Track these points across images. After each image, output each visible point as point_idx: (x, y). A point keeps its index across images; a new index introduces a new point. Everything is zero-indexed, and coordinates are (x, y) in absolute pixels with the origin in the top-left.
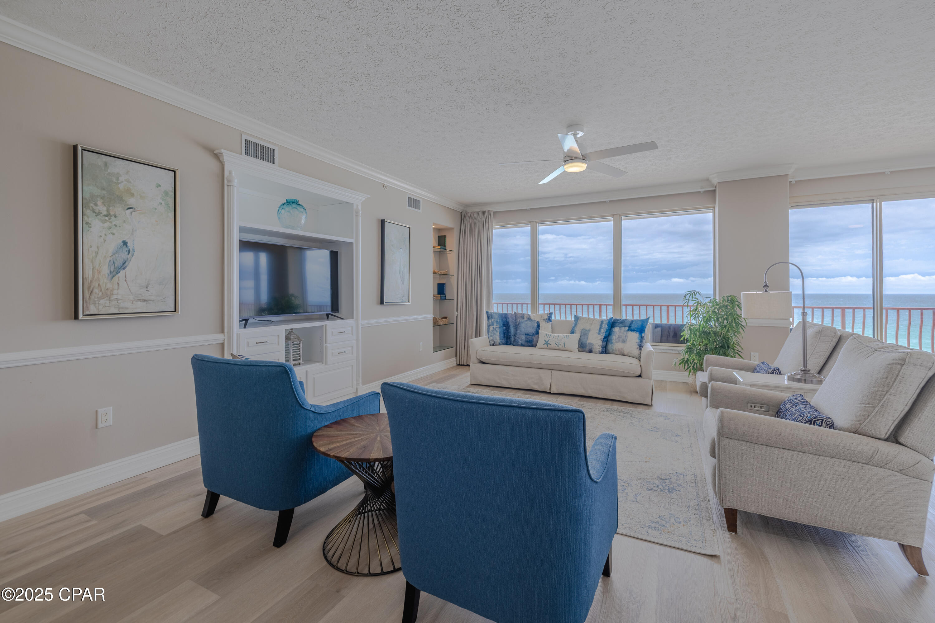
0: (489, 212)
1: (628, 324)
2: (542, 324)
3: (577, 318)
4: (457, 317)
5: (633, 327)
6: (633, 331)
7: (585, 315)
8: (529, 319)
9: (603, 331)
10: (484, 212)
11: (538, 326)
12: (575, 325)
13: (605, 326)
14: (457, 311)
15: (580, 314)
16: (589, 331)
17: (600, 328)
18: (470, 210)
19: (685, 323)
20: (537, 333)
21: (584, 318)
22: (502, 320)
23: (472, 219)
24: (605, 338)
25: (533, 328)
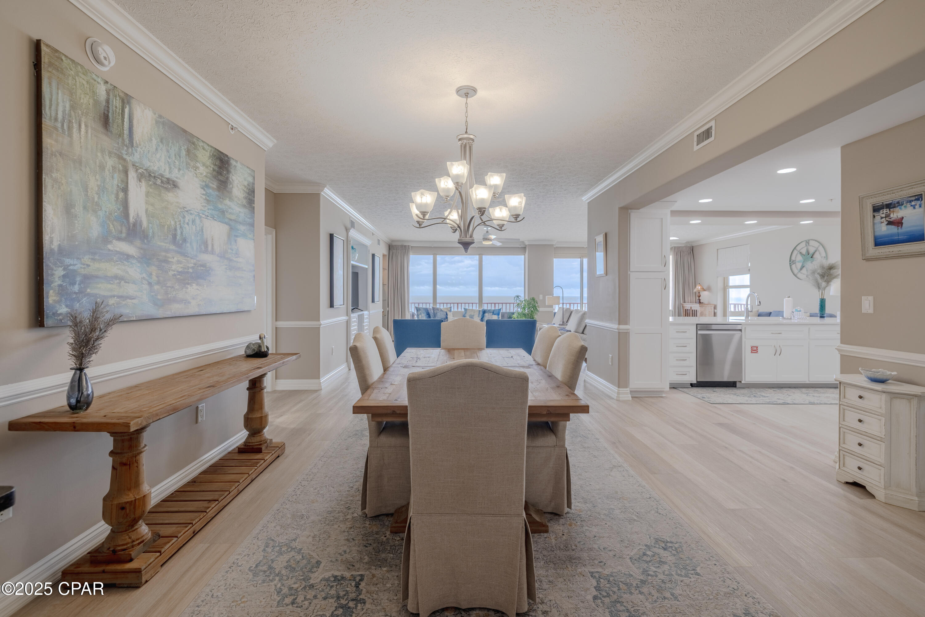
0: (408, 246)
1: (492, 312)
2: (448, 313)
3: (465, 310)
4: (388, 311)
5: (495, 313)
6: (495, 314)
7: (471, 308)
8: (441, 310)
9: (480, 315)
10: (405, 246)
11: (447, 314)
12: (466, 313)
13: (481, 313)
14: (388, 307)
15: (467, 307)
16: (474, 315)
17: (479, 314)
18: (394, 244)
19: (515, 311)
20: (447, 318)
21: (469, 309)
22: (426, 312)
23: (397, 249)
24: (482, 319)
25: (444, 315)
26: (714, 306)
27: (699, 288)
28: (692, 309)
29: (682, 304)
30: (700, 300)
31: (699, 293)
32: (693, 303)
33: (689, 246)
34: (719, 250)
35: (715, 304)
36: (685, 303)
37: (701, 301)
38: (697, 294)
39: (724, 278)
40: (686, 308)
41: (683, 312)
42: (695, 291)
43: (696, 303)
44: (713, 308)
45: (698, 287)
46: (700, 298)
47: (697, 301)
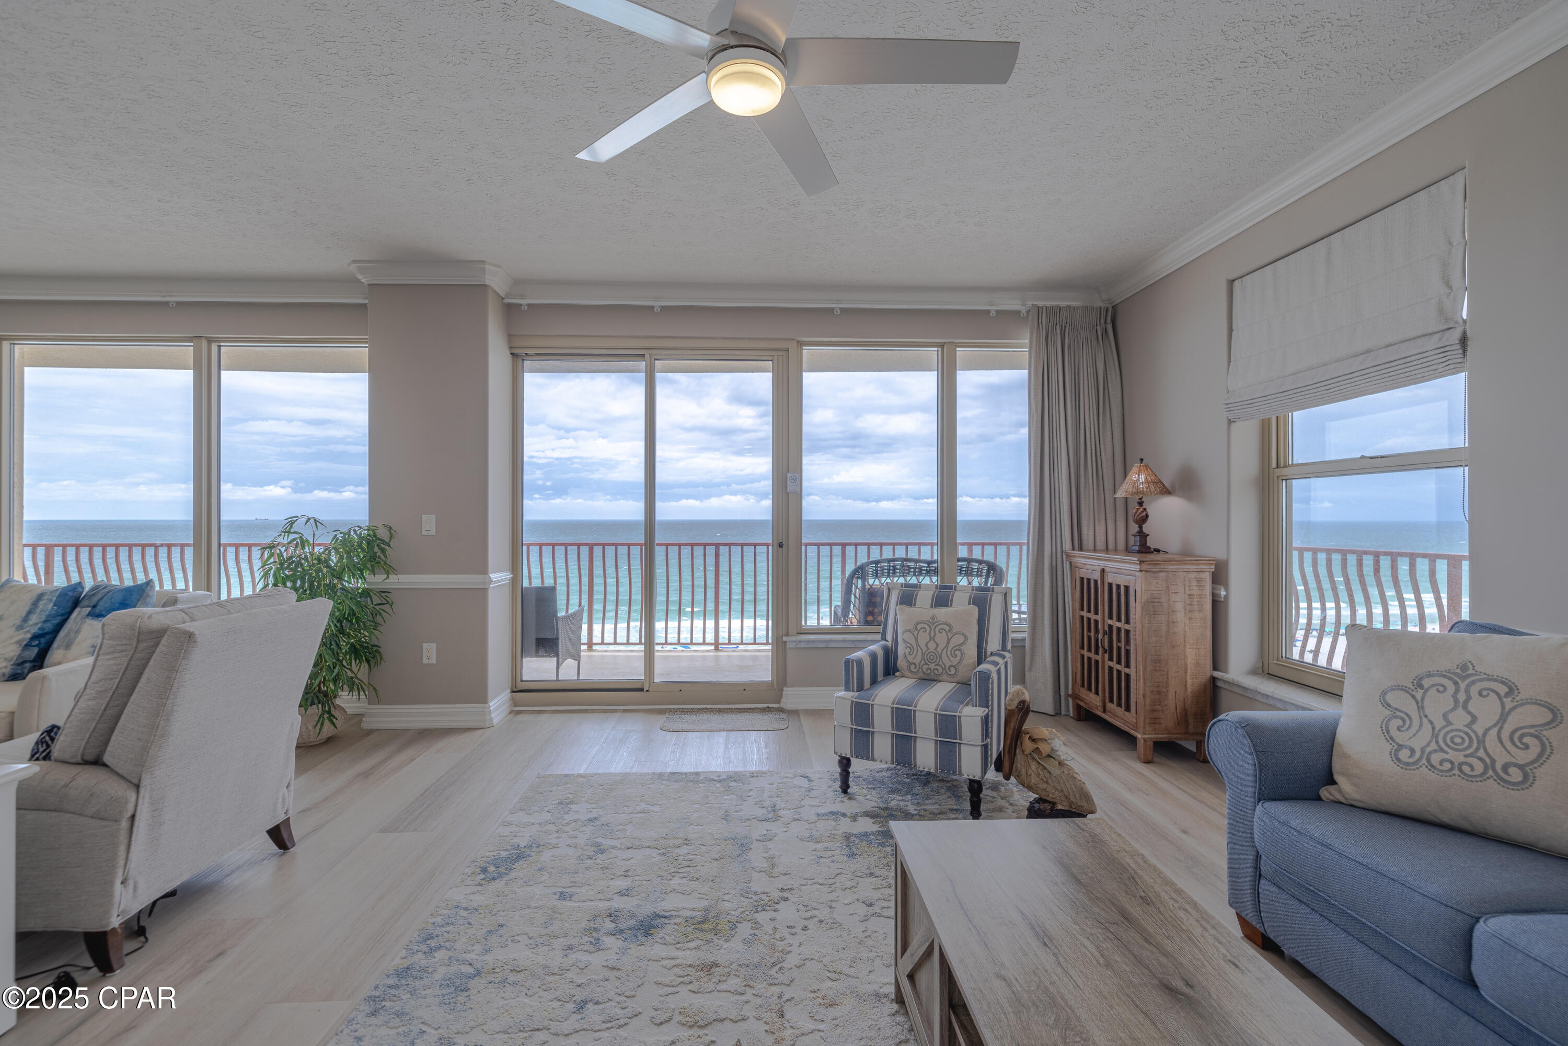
1: (97, 600)
5: (101, 606)
26: (1213, 568)
27: (1142, 478)
28: (1110, 579)
29: (1068, 556)
30: (1143, 536)
31: (1141, 504)
32: (1116, 550)
33: (1099, 304)
34: (1237, 284)
35: (1220, 555)
36: (1081, 549)
37: (1151, 543)
38: (1133, 508)
39: (1265, 427)
40: (1084, 573)
41: (1074, 588)
42: (1120, 494)
43: (1128, 550)
44: (1207, 577)
45: (1138, 478)
46: (1146, 528)
47: (1132, 540)
